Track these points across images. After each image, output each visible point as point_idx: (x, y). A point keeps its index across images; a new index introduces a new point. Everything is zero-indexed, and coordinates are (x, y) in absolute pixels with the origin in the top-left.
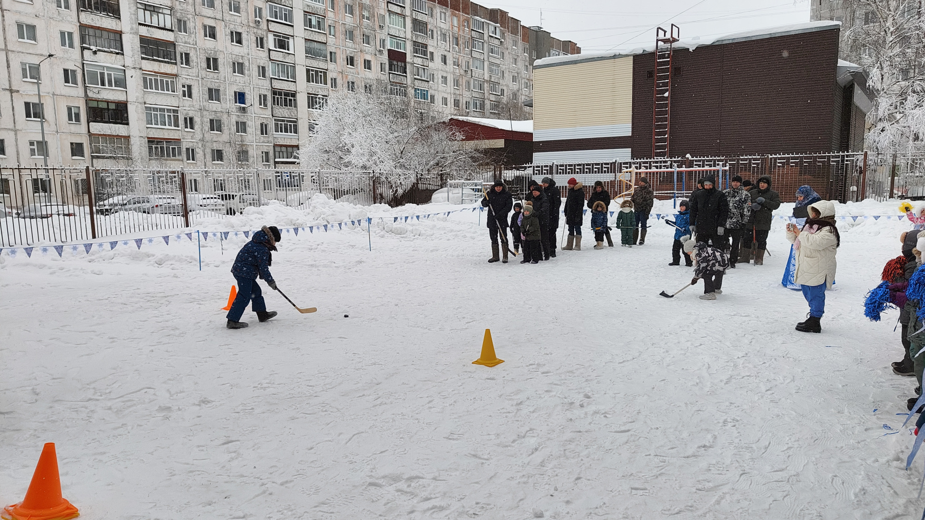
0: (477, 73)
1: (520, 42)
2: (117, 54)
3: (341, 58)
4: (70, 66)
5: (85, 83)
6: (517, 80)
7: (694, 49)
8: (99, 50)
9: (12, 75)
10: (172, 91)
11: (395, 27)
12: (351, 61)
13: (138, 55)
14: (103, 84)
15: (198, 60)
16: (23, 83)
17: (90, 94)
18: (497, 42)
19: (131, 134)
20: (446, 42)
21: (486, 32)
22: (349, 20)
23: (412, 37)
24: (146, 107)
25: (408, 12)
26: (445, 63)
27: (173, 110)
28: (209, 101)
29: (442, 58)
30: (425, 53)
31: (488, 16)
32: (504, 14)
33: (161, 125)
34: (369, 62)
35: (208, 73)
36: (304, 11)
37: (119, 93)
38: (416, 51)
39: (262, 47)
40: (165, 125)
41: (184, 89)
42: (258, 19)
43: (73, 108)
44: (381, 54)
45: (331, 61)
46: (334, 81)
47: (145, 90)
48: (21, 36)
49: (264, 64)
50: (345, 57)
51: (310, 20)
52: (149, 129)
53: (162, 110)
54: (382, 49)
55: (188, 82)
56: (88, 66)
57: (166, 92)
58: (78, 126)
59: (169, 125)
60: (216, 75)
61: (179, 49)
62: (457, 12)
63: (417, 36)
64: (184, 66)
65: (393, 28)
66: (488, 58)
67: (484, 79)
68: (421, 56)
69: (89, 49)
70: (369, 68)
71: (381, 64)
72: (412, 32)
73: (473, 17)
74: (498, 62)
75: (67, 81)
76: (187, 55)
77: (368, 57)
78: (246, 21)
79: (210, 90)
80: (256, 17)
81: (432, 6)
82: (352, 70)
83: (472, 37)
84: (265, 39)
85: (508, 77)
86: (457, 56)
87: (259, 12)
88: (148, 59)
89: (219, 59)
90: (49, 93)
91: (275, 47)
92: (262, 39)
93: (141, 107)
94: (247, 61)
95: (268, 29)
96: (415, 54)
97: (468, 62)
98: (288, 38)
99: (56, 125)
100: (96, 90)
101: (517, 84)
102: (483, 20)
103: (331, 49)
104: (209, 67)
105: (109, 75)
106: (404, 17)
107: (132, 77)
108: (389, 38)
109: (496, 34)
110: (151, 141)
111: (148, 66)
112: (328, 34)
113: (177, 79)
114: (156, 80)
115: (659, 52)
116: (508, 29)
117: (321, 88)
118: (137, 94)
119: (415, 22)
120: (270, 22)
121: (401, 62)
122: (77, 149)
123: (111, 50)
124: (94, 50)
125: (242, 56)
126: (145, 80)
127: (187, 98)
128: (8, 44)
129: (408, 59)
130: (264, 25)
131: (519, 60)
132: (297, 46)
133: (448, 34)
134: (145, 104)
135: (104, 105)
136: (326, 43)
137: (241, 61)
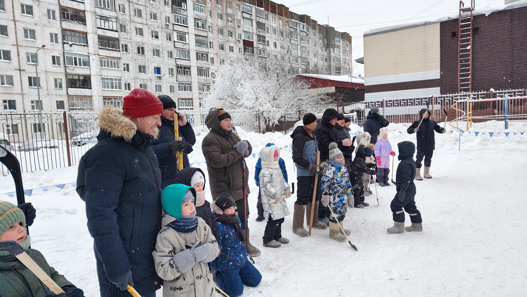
0: (294, 52)
1: (317, 33)
2: (84, 46)
3: (216, 45)
4: (56, 54)
5: (65, 64)
6: (317, 56)
7: (489, 14)
8: (73, 44)
9: (21, 61)
10: (117, 68)
11: (246, 26)
12: (222, 48)
13: (97, 46)
14: (76, 64)
15: (132, 48)
16: (27, 65)
17: (68, 71)
18: (305, 34)
19: (93, 94)
20: (276, 34)
21: (298, 28)
22: (220, 23)
23: (257, 32)
24: (102, 78)
25: (254, 17)
26: (276, 47)
27: (118, 79)
28: (140, 73)
29: (274, 44)
30: (264, 42)
31: (299, 19)
32: (308, 17)
33: (111, 88)
34: (232, 47)
35: (138, 56)
36: (194, 18)
37: (86, 69)
38: (259, 40)
39: (170, 40)
40: (113, 88)
41: (124, 66)
42: (167, 23)
43: (58, 80)
44: (239, 43)
45: (210, 47)
46: (212, 59)
47: (101, 67)
48: (26, 36)
49: (171, 50)
50: (218, 45)
51: (198, 23)
52: (104, 91)
53: (112, 79)
54: (239, 39)
55: (127, 62)
56: (67, 54)
57: (114, 68)
58: (61, 90)
59: (116, 89)
60: (143, 58)
61: (122, 42)
62: (282, 17)
63: (259, 32)
64: (124, 52)
65: (246, 27)
66: (300, 44)
67: (298, 56)
68: (262, 43)
69: (68, 43)
70: (233, 51)
71: (239, 48)
72: (256, 29)
73: (291, 19)
74: (305, 45)
75: (54, 63)
76: (126, 46)
77: (232, 45)
78: (161, 25)
79: (140, 67)
80: (166, 22)
81: (267, 14)
82: (222, 53)
83: (291, 31)
84: (172, 35)
85: (311, 55)
86: (283, 43)
87: (168, 19)
88: (103, 49)
89: (145, 48)
90: (43, 71)
91: (178, 40)
92: (170, 35)
93: (99, 78)
94: (161, 49)
95: (174, 29)
96: (259, 42)
97: (289, 46)
98: (185, 34)
99: (47, 90)
100: (72, 69)
101: (317, 58)
102: (296, 21)
103: (210, 40)
104: (139, 53)
105: (80, 59)
106: (252, 20)
107: (93, 60)
108: (243, 33)
109: (304, 29)
110: (105, 98)
111: (103, 53)
112: (208, 32)
113: (120, 60)
114: (108, 61)
115: (462, 18)
116: (311, 26)
117: (205, 64)
118: (97, 70)
119: (258, 23)
120: (174, 25)
121: (251, 47)
122: (60, 105)
123: (81, 44)
124: (70, 44)
125: (159, 46)
126: (101, 61)
127: (126, 72)
128: (18, 42)
129: (255, 45)
130: (171, 27)
131: (317, 44)
132: (191, 39)
133: (277, 30)
134: (101, 75)
135: (77, 78)
136: (207, 37)
137: (158, 49)
